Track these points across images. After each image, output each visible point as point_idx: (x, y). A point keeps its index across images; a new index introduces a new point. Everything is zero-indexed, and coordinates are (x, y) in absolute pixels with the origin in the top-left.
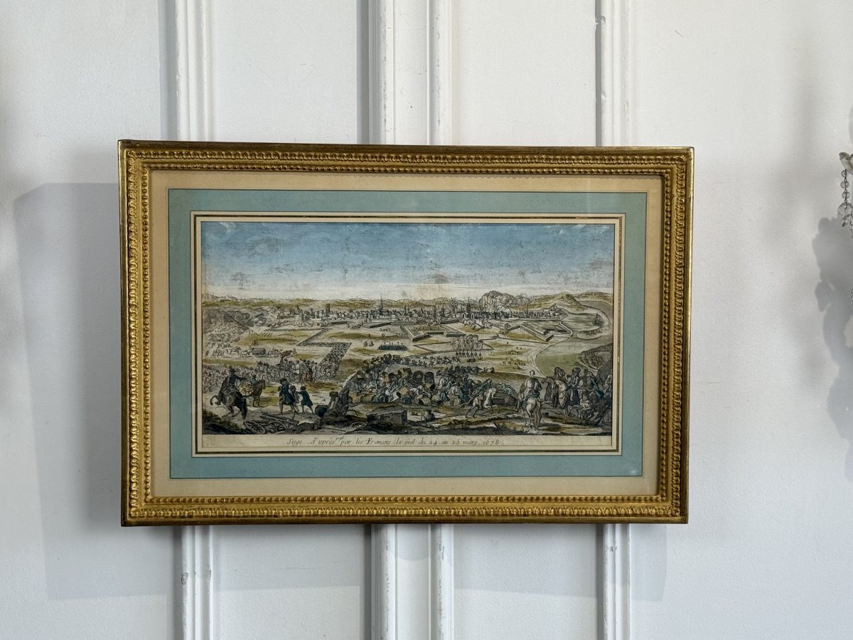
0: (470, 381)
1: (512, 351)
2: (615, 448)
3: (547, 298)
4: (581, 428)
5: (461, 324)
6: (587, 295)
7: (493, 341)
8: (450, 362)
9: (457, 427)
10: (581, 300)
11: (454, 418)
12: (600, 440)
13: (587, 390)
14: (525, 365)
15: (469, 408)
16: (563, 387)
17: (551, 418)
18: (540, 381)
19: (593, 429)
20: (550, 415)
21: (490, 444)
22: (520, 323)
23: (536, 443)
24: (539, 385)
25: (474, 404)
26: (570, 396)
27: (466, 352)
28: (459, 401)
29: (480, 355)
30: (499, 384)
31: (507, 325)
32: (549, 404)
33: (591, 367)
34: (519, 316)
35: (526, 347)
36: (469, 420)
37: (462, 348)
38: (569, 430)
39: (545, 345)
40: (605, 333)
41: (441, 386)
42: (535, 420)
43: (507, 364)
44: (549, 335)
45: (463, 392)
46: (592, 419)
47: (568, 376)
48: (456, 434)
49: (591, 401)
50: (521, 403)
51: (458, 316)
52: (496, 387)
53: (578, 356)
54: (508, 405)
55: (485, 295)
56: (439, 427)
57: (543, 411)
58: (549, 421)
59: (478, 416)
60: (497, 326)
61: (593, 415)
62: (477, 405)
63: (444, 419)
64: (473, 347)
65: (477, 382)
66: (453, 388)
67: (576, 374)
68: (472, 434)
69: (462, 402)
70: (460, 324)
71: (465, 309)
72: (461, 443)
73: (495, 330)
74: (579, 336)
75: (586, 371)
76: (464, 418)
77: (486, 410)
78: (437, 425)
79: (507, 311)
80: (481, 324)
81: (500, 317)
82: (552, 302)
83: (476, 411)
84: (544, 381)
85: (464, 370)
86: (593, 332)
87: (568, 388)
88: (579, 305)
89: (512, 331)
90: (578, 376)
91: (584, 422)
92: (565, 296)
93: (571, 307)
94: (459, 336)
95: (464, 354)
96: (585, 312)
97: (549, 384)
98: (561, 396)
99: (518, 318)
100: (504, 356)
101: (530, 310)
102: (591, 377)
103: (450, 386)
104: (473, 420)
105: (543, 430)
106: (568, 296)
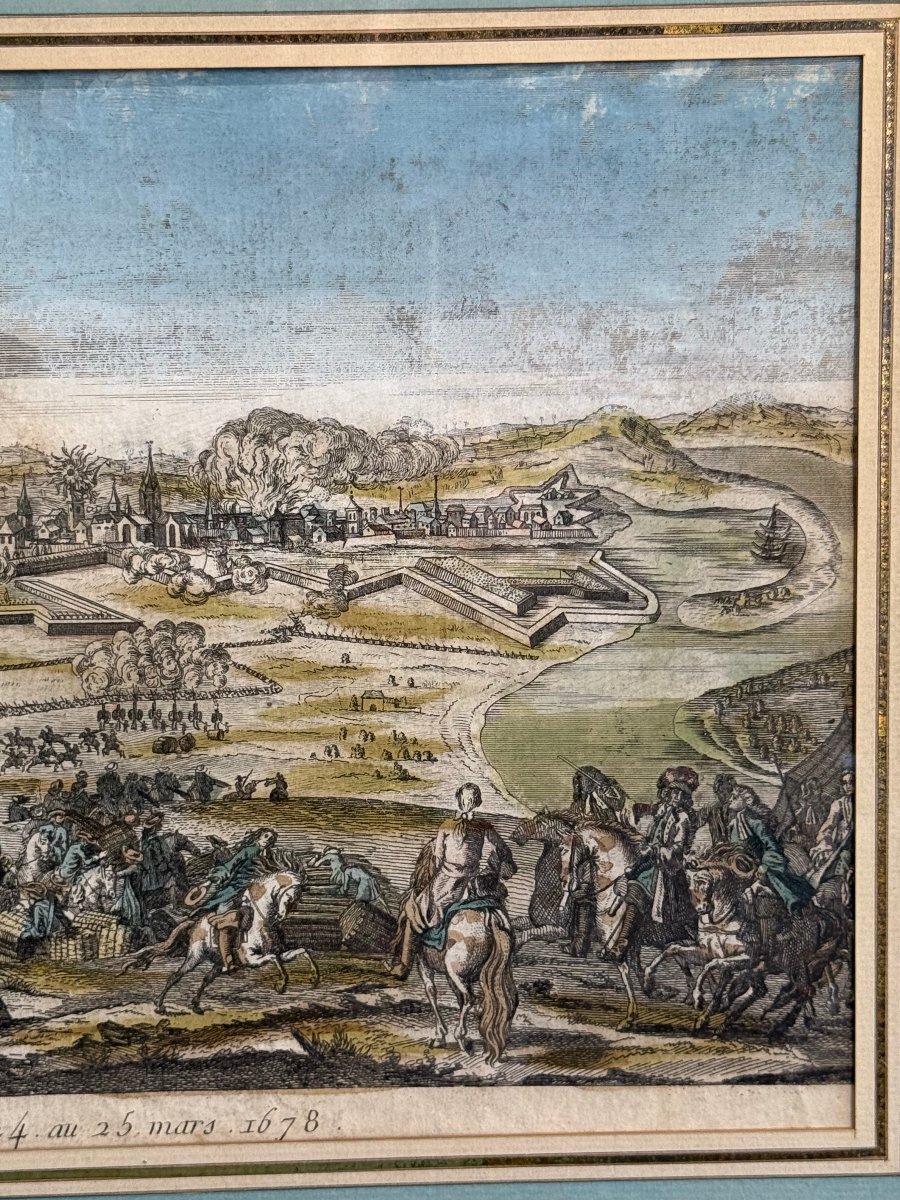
0: (170, 842)
1: (368, 695)
2: (870, 1142)
3: (527, 438)
4: (705, 1054)
5: (117, 572)
6: (725, 417)
7: (279, 649)
8: (71, 754)
9: (117, 1056)
10: (698, 442)
11: (101, 1016)
12: (798, 1107)
13: (729, 874)
14: (431, 759)
15: (172, 966)
16: (615, 862)
17: (564, 1004)
18: (505, 835)
19: (762, 1056)
20: (555, 990)
21: (273, 1132)
22: (401, 562)
23: (491, 1123)
24: (504, 854)
25: (195, 948)
26: (649, 903)
27: (145, 706)
28: (120, 935)
29: (216, 717)
30: (310, 852)
31: (340, 573)
32: (549, 940)
33: (750, 766)
34: (396, 528)
35: (436, 677)
36: (175, 1023)
37: (127, 686)
38: (652, 1059)
39: (523, 664)
40: (815, 599)
41: (34, 866)
42: (488, 1018)
43: (345, 755)
44: (541, 617)
45: (140, 895)
46: (757, 1009)
47: (640, 810)
48: (116, 1092)
49: (751, 924)
50: (421, 939)
51: (100, 533)
52: (295, 869)
53: (683, 715)
54: (356, 946)
55: (228, 428)
56: (33, 1059)
57: (521, 974)
58: (554, 1021)
59: (217, 1007)
60: (292, 577)
61: (761, 991)
62: (207, 954)
63: (53, 1025)
64: (178, 683)
65: (203, 846)
66: (92, 878)
67: (676, 798)
68: (194, 1087)
69: (136, 940)
70: (111, 575)
71: (135, 506)
72: (141, 1131)
73: (283, 597)
74: (689, 616)
75: (725, 784)
76: (148, 1013)
77: (250, 976)
78: (21, 1052)
79: (340, 503)
80: (212, 569)
81: (306, 536)
82: (553, 458)
83: (207, 981)
84: (525, 832)
85: (139, 792)
86: (756, 598)
87: (640, 865)
88: (690, 472)
89: (367, 602)
90: (686, 806)
91: (717, 1020)
92: (615, 427)
93: (649, 477)
94: (111, 629)
95: (136, 715)
96: (717, 500)
97: (550, 847)
98: (606, 900)
99: (391, 540)
100: (332, 722)
101: (450, 497)
102: (749, 812)
103: (79, 869)
104: (193, 1022)
105: (528, 1060)
106: (631, 424)
